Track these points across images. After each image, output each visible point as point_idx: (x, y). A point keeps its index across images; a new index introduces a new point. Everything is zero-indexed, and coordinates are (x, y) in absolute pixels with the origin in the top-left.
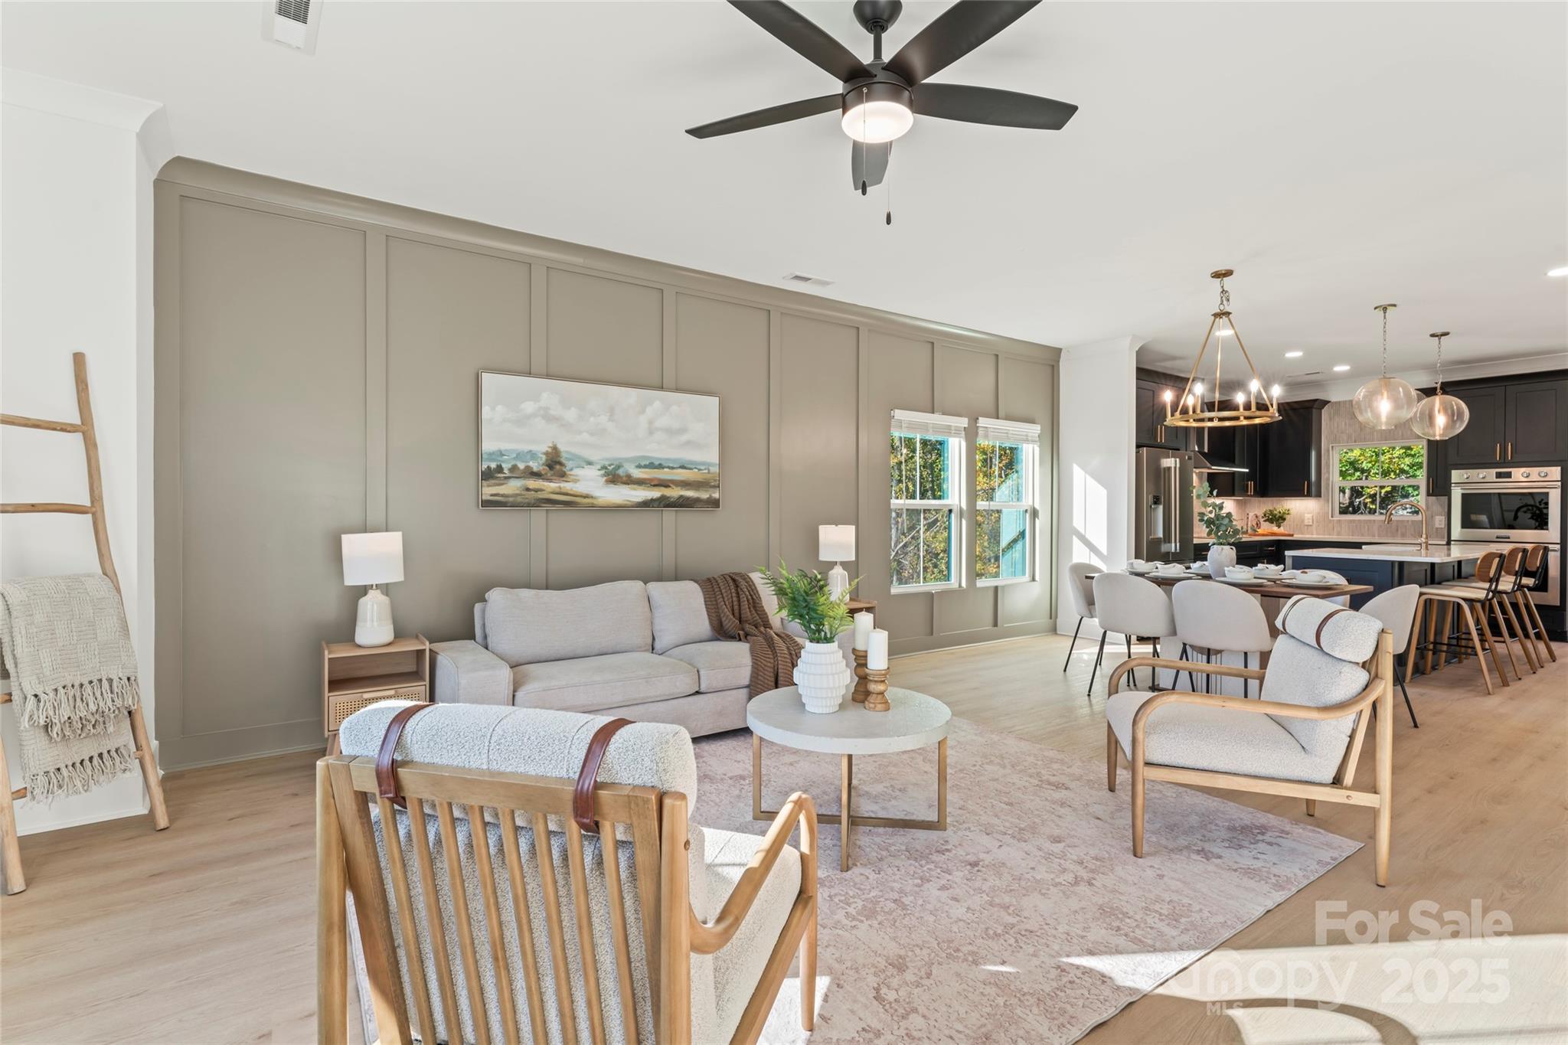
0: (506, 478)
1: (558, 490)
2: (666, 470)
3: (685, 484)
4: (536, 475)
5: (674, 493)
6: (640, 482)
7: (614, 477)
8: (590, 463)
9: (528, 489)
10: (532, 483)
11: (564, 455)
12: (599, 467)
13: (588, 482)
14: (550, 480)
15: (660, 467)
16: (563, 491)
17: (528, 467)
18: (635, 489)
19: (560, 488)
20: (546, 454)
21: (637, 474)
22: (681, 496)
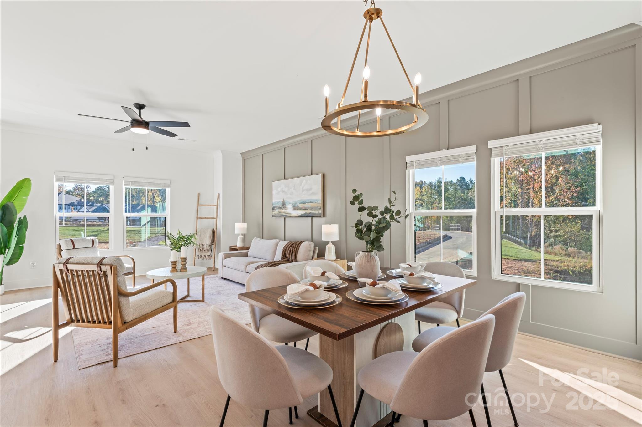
0: (276, 209)
1: (284, 212)
2: (307, 204)
3: (312, 208)
4: (280, 208)
5: (308, 211)
6: (300, 209)
7: (295, 208)
8: (290, 203)
9: (279, 212)
10: (280, 210)
11: (285, 202)
12: (292, 204)
13: (289, 210)
14: (283, 209)
15: (305, 203)
16: (285, 212)
17: (279, 206)
18: (299, 211)
19: (285, 211)
20: (282, 202)
21: (300, 206)
22: (310, 213)
